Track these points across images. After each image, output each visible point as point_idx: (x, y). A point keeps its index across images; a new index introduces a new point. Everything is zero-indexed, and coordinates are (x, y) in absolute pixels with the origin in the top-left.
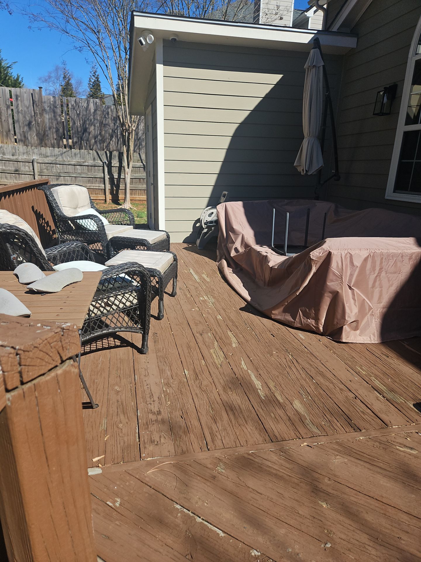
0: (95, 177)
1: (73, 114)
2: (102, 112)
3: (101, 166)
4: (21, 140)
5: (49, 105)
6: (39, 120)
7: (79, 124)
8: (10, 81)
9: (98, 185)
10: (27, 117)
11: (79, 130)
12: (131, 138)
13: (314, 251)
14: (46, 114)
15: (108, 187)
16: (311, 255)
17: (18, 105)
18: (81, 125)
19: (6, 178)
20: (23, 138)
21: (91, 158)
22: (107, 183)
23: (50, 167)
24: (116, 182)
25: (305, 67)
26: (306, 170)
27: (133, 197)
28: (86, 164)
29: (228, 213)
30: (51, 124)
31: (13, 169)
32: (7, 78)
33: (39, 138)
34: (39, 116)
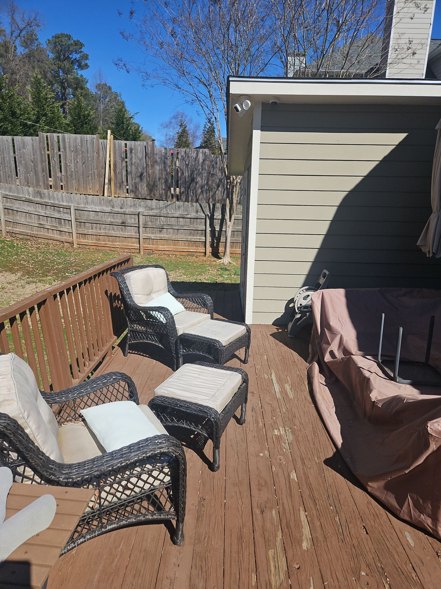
0: (197, 229)
1: (182, 165)
2: (210, 162)
3: (203, 219)
4: (132, 191)
5: (160, 156)
6: (150, 171)
7: (187, 174)
8: (131, 130)
9: (199, 238)
10: (139, 169)
11: (187, 180)
12: (234, 190)
13: (434, 421)
14: (157, 165)
15: (209, 239)
16: (429, 428)
17: (132, 157)
18: (189, 175)
19: (113, 230)
20: (134, 189)
21: (194, 210)
22: (209, 236)
23: (154, 220)
24: (217, 234)
25: (436, 128)
26: (433, 253)
27: (234, 251)
28: (189, 216)
29: (325, 304)
30: (160, 175)
31: (121, 221)
32: (129, 128)
33: (149, 189)
34: (150, 168)
